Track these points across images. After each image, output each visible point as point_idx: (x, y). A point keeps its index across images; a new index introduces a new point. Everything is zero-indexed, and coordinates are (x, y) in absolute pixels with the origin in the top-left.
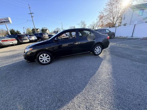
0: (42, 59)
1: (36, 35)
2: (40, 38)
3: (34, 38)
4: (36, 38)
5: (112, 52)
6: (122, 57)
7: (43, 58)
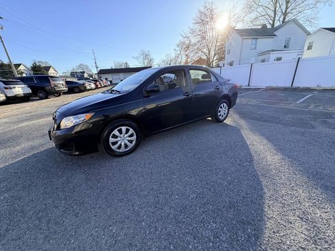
0: (117, 142)
1: (24, 80)
2: (43, 89)
3: (19, 90)
4: (29, 91)
5: (243, 115)
6: (265, 121)
7: (119, 139)
